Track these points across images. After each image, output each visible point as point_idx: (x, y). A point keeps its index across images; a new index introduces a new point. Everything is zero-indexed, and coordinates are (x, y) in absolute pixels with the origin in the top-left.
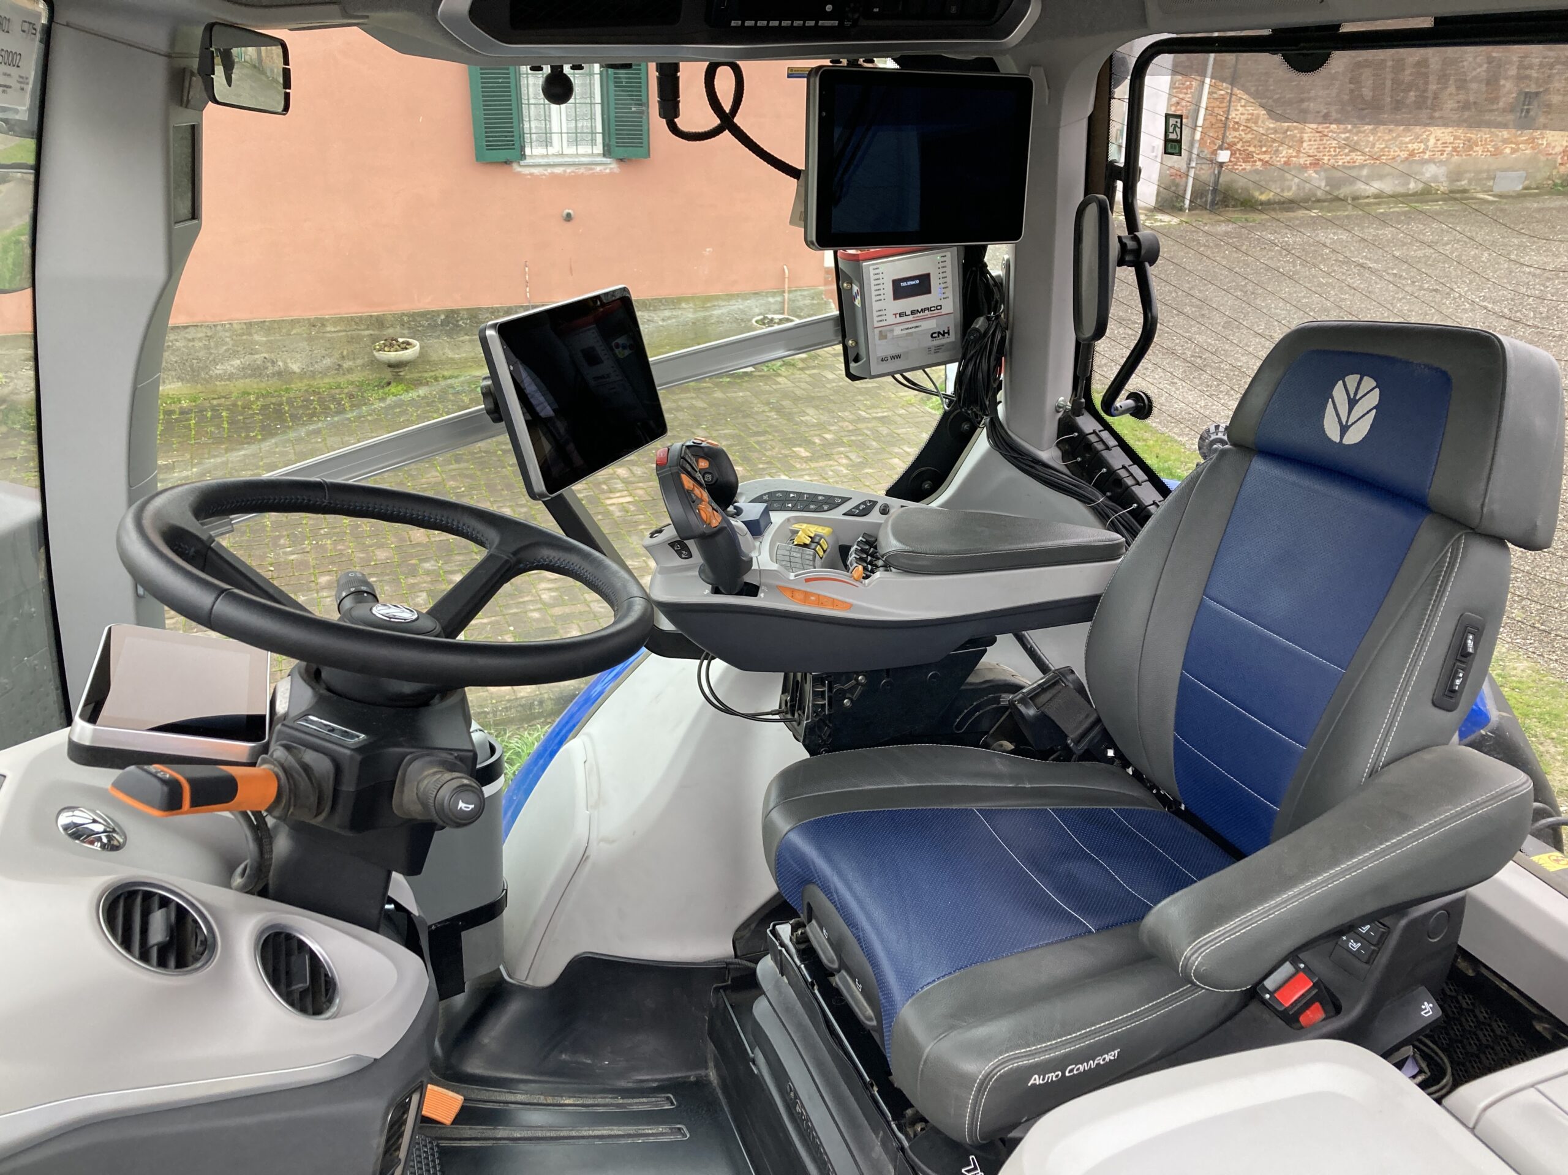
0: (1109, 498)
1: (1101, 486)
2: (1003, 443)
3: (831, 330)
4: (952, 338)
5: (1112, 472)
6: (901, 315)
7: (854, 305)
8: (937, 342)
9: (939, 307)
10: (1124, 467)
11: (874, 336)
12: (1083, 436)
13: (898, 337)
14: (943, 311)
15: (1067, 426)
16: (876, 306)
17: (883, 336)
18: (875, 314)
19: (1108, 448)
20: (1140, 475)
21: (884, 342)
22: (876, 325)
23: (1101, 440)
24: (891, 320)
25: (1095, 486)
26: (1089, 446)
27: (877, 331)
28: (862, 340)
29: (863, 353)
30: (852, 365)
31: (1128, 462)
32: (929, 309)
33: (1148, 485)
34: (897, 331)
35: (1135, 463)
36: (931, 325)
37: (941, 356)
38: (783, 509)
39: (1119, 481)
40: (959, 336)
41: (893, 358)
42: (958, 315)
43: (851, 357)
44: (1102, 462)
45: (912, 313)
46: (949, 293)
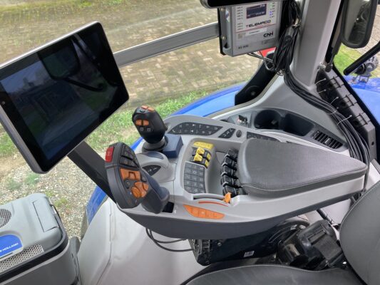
0: (338, 110)
1: (334, 105)
2: (291, 83)
3: (214, 30)
4: (273, 36)
5: (341, 99)
6: (250, 26)
7: (226, 20)
8: (266, 39)
9: (269, 21)
10: (346, 96)
11: (236, 37)
12: (328, 80)
13: (248, 37)
14: (271, 23)
15: (321, 75)
16: (238, 22)
17: (240, 37)
18: (237, 26)
19: (340, 87)
20: (354, 100)
21: (240, 39)
22: (237, 31)
23: (337, 82)
24: (245, 28)
25: (332, 104)
26: (331, 85)
27: (237, 34)
28: (229, 36)
29: (229, 44)
30: (224, 49)
31: (348, 93)
32: (264, 22)
33: (357, 105)
34: (248, 34)
35: (351, 93)
36: (263, 30)
37: (268, 45)
38: (189, 133)
39: (344, 103)
40: (277, 35)
41: (244, 47)
42: (278, 25)
43: (224, 45)
44: (336, 94)
45: (256, 25)
46: (275, 14)
